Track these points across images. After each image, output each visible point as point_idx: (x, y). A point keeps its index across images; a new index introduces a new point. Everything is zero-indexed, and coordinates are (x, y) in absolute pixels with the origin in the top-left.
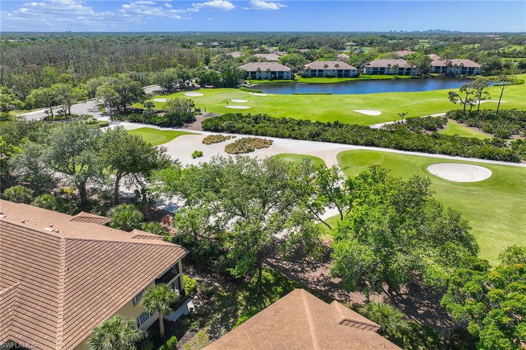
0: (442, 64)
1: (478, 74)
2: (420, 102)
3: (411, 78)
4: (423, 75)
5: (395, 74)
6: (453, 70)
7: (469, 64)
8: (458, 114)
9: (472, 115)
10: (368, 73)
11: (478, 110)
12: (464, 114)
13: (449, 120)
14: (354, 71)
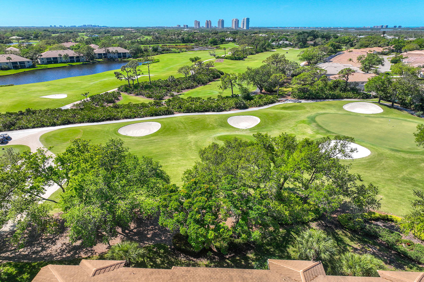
0: (102, 51)
1: (129, 57)
2: (96, 82)
3: (83, 64)
4: (91, 61)
5: (68, 62)
6: (112, 55)
7: (121, 50)
8: (126, 88)
9: (136, 87)
10: (43, 63)
11: (139, 83)
12: (131, 87)
13: (121, 93)
14: (28, 62)
